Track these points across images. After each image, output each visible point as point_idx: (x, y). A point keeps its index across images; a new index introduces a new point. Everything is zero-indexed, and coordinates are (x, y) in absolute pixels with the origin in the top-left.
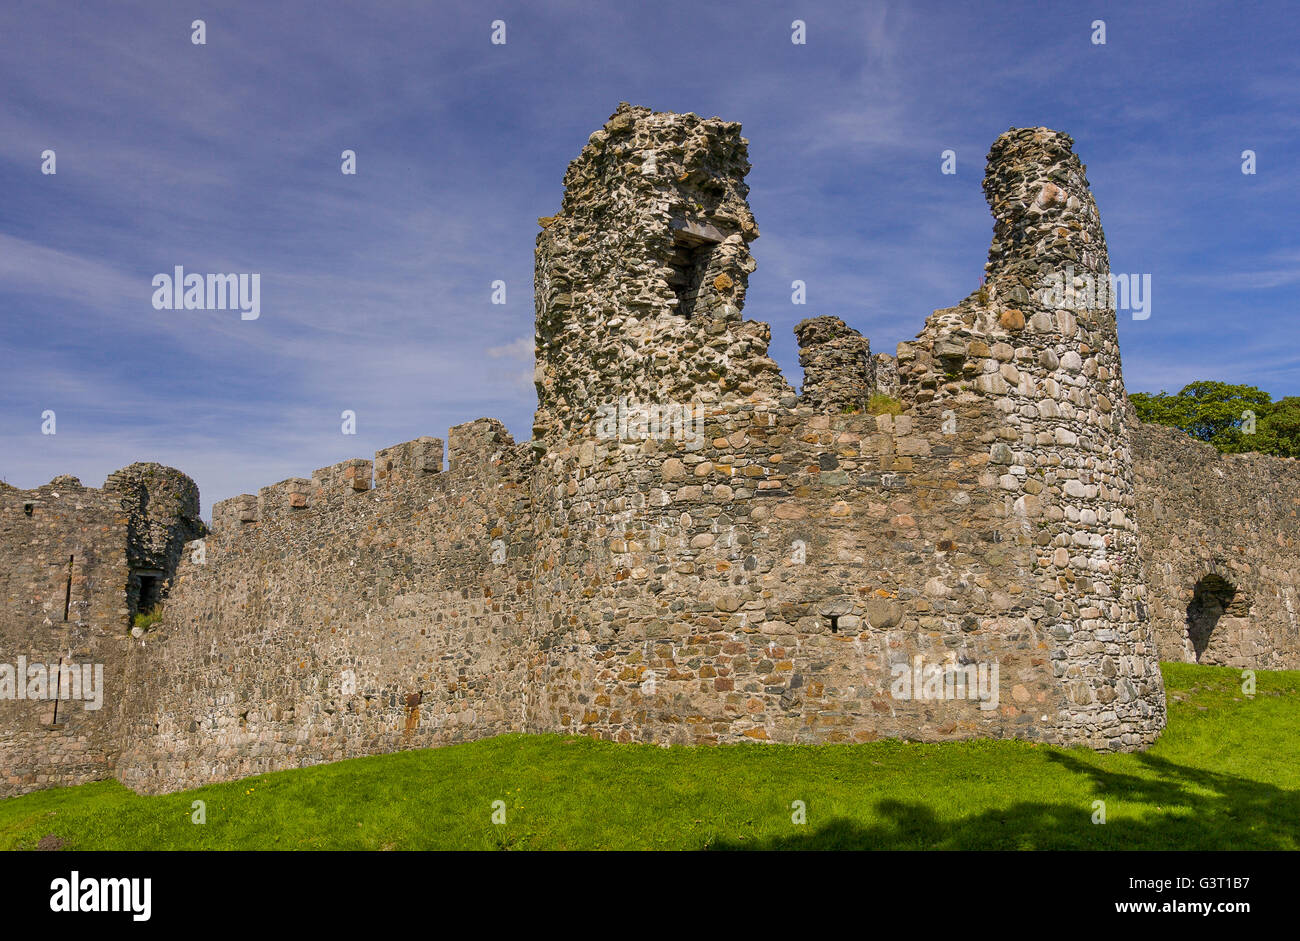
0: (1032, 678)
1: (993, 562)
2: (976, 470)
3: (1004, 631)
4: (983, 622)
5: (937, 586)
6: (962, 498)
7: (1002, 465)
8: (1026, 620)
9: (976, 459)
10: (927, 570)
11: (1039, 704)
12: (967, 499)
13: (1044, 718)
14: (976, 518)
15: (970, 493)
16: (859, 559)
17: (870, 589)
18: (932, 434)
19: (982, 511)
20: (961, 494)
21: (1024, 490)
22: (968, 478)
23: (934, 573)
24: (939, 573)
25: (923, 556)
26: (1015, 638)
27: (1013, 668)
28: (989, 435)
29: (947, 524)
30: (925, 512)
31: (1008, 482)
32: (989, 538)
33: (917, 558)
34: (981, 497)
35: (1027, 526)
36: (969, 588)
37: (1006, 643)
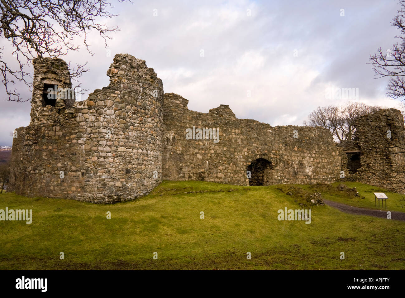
0: (78, 185)
1: (73, 160)
2: (71, 139)
3: (73, 175)
4: (68, 173)
5: (60, 165)
6: (68, 145)
7: (78, 138)
8: (80, 173)
9: (72, 137)
10: (58, 161)
11: (78, 191)
12: (69, 145)
13: (79, 194)
14: (70, 150)
15: (70, 144)
16: (46, 158)
17: (47, 165)
18: (63, 131)
19: (72, 149)
20: (67, 144)
21: (85, 143)
22: (70, 140)
23: (60, 162)
24: (61, 162)
25: (58, 158)
26: (75, 177)
27: (73, 183)
28: (76, 131)
29: (64, 151)
30: (60, 148)
31: (80, 141)
32: (73, 154)
33: (57, 158)
34: (72, 145)
35: (84, 151)
36: (66, 165)
37: (73, 178)
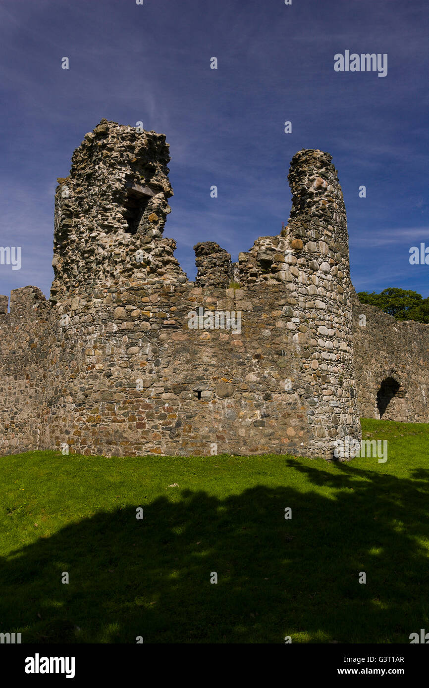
0: (297, 424)
1: (281, 366)
2: (275, 319)
3: (285, 401)
4: (274, 396)
5: (252, 377)
6: (267, 332)
7: (288, 317)
8: (296, 395)
9: (275, 313)
10: (248, 369)
11: (300, 437)
12: (270, 333)
13: (302, 444)
14: (274, 343)
15: (271, 330)
16: (213, 362)
17: (218, 378)
18: (254, 300)
19: (277, 340)
20: (267, 331)
21: (298, 330)
22: (271, 323)
23: (252, 370)
24: (253, 370)
25: (246, 361)
26: (290, 404)
27: (288, 419)
28: (282, 302)
29: (259, 346)
30: (248, 339)
31: (291, 325)
32: (279, 354)
33: (243, 362)
34: (276, 332)
35: (299, 348)
36: (268, 379)
37: (285, 407)
